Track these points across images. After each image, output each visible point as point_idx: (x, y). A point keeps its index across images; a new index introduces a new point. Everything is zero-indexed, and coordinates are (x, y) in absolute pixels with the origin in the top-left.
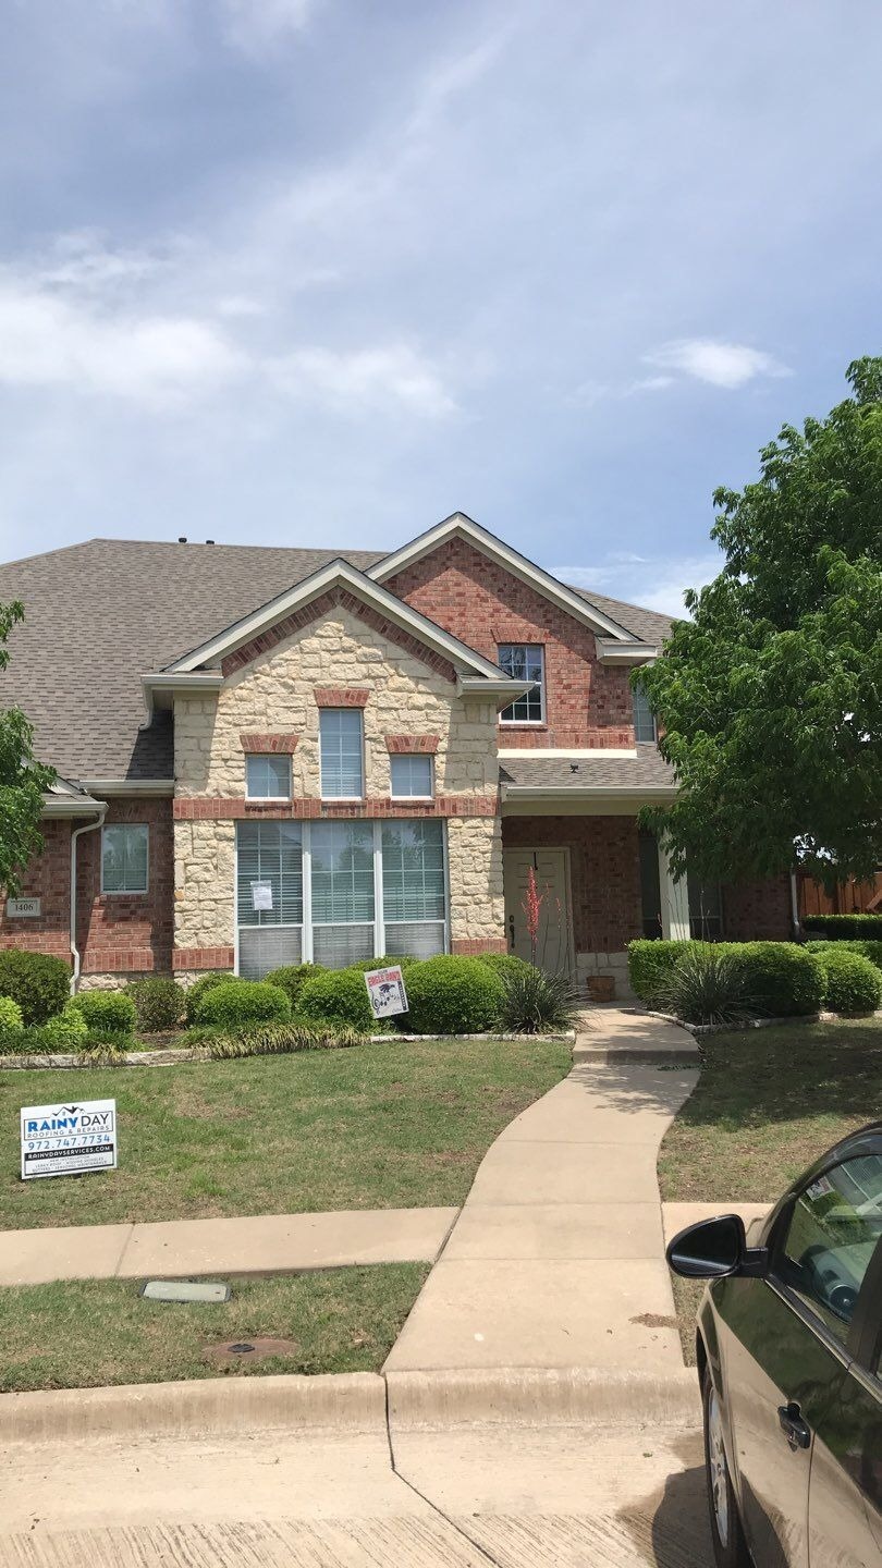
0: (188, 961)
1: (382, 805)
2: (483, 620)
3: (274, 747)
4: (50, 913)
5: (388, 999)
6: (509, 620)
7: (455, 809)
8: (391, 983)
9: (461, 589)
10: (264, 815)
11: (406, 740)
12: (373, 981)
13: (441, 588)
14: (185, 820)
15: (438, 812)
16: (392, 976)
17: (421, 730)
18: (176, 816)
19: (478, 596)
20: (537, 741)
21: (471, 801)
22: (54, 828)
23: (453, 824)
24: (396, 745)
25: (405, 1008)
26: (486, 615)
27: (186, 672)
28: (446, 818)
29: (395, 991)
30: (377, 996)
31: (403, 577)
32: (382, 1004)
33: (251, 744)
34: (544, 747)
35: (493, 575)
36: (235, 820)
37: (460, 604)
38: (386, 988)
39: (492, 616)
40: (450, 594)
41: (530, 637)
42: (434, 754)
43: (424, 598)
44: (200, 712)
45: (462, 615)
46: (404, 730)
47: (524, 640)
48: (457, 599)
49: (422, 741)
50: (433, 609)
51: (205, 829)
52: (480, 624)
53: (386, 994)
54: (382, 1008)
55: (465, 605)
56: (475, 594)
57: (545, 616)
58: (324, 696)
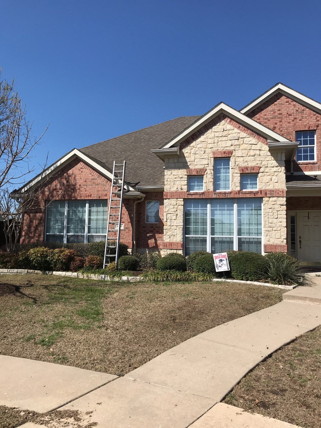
0: (168, 246)
1: (236, 193)
2: (289, 123)
3: (197, 173)
4: (127, 228)
5: (222, 265)
6: (300, 122)
7: (266, 194)
8: (223, 259)
9: (280, 112)
10: (193, 197)
11: (247, 168)
12: (217, 257)
13: (272, 112)
14: (167, 199)
15: (259, 195)
16: (224, 256)
17: (253, 164)
18: (164, 197)
19: (287, 114)
20: (312, 168)
21: (273, 191)
22: (128, 202)
23: (265, 200)
24: (243, 170)
25: (228, 269)
26: (291, 121)
27: (167, 148)
28: (263, 198)
29: (225, 262)
30: (218, 263)
31: (257, 110)
32: (219, 266)
33: (189, 172)
34: (315, 170)
35: (294, 105)
36: (184, 199)
37: (280, 118)
38: (221, 261)
39: (293, 121)
40: (276, 114)
41: (309, 127)
42: (258, 173)
43: (265, 117)
44: (173, 162)
45: (281, 122)
46: (245, 165)
47: (307, 129)
48: (279, 116)
49: (253, 168)
50: (269, 121)
51: (173, 201)
52: (288, 124)
53: (221, 263)
54: (220, 268)
55: (282, 118)
56: (286, 113)
57: (316, 119)
58: (216, 153)
